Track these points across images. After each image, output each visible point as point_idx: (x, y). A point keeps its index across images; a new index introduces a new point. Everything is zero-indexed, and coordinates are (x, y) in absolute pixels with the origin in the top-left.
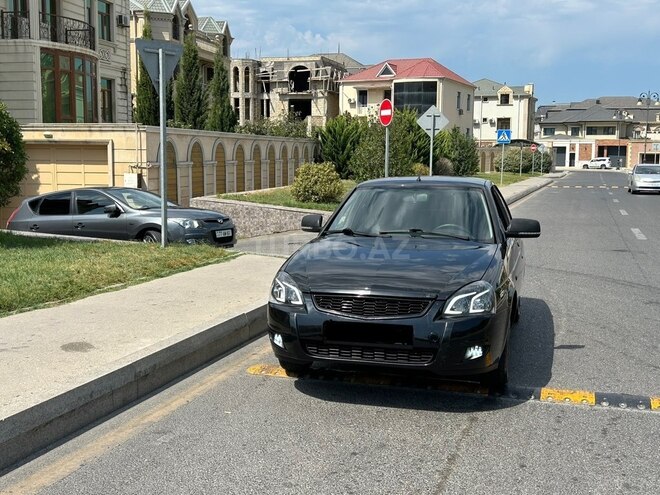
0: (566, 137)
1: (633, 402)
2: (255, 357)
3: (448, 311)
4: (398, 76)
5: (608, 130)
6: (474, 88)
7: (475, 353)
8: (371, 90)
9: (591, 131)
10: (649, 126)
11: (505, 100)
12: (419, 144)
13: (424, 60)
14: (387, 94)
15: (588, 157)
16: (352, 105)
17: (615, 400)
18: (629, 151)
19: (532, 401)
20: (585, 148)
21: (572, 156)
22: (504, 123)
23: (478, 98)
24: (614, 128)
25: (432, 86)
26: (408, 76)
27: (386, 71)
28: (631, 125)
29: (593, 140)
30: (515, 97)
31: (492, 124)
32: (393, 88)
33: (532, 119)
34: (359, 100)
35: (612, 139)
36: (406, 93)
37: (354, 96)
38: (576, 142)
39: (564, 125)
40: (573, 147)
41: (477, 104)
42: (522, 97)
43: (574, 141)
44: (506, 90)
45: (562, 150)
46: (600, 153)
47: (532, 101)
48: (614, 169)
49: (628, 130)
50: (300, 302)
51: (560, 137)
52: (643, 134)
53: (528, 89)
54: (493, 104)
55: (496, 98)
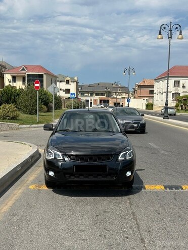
0: (88, 96)
1: (177, 188)
2: (28, 182)
3: (119, 159)
4: (28, 71)
5: (102, 94)
6: (57, 77)
7: (129, 174)
8: (17, 76)
9: (97, 94)
10: (115, 93)
11: (68, 82)
12: (41, 97)
13: (38, 66)
14: (24, 78)
15: (96, 104)
16: (10, 82)
17: (171, 188)
18: (110, 101)
19: (143, 190)
20: (95, 100)
21: (91, 103)
22: (68, 91)
23: (58, 81)
24: (104, 94)
25: (42, 76)
26: (32, 72)
27: (23, 69)
28: (110, 92)
29: (98, 98)
30: (71, 81)
31: (64, 91)
32: (26, 76)
33: (77, 90)
34: (13, 80)
35: (104, 97)
36: (31, 78)
37: (10, 78)
38: (92, 98)
39: (88, 92)
40: (91, 100)
41: (58, 83)
42: (74, 82)
43: (91, 98)
44: (68, 79)
45: (88, 101)
46: (100, 102)
47: (77, 83)
48: (105, 108)
49: (109, 94)
50: (62, 158)
51: (86, 96)
52: (114, 96)
53: (76, 78)
54: (64, 83)
55: (64, 81)
